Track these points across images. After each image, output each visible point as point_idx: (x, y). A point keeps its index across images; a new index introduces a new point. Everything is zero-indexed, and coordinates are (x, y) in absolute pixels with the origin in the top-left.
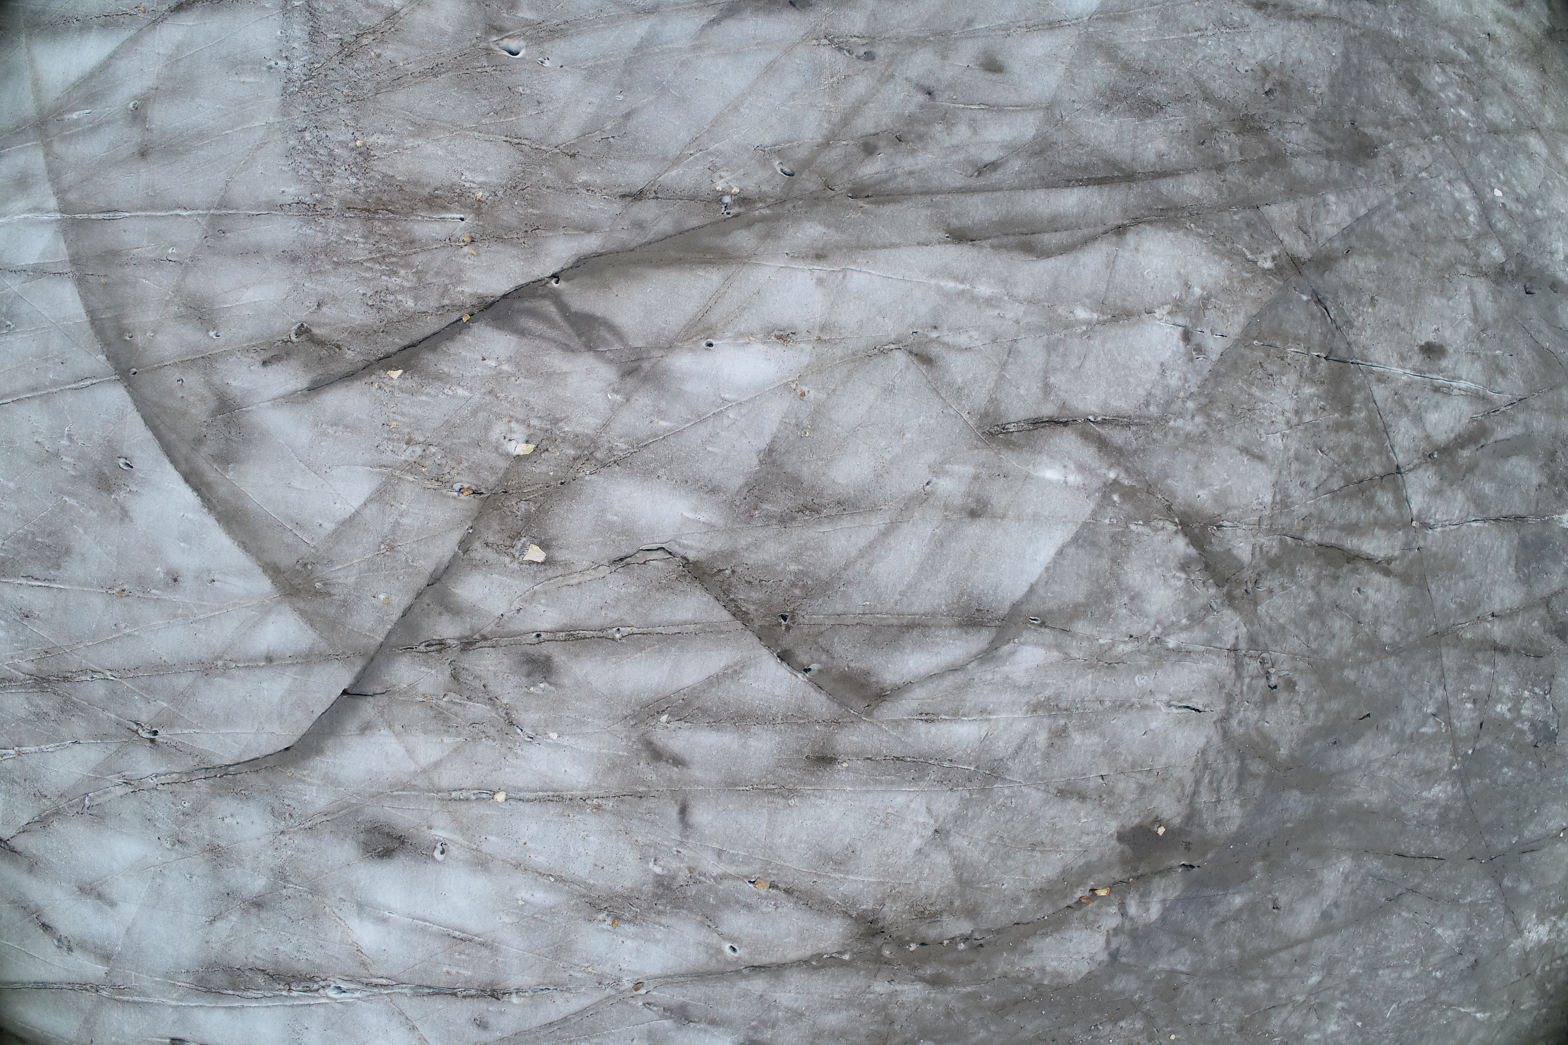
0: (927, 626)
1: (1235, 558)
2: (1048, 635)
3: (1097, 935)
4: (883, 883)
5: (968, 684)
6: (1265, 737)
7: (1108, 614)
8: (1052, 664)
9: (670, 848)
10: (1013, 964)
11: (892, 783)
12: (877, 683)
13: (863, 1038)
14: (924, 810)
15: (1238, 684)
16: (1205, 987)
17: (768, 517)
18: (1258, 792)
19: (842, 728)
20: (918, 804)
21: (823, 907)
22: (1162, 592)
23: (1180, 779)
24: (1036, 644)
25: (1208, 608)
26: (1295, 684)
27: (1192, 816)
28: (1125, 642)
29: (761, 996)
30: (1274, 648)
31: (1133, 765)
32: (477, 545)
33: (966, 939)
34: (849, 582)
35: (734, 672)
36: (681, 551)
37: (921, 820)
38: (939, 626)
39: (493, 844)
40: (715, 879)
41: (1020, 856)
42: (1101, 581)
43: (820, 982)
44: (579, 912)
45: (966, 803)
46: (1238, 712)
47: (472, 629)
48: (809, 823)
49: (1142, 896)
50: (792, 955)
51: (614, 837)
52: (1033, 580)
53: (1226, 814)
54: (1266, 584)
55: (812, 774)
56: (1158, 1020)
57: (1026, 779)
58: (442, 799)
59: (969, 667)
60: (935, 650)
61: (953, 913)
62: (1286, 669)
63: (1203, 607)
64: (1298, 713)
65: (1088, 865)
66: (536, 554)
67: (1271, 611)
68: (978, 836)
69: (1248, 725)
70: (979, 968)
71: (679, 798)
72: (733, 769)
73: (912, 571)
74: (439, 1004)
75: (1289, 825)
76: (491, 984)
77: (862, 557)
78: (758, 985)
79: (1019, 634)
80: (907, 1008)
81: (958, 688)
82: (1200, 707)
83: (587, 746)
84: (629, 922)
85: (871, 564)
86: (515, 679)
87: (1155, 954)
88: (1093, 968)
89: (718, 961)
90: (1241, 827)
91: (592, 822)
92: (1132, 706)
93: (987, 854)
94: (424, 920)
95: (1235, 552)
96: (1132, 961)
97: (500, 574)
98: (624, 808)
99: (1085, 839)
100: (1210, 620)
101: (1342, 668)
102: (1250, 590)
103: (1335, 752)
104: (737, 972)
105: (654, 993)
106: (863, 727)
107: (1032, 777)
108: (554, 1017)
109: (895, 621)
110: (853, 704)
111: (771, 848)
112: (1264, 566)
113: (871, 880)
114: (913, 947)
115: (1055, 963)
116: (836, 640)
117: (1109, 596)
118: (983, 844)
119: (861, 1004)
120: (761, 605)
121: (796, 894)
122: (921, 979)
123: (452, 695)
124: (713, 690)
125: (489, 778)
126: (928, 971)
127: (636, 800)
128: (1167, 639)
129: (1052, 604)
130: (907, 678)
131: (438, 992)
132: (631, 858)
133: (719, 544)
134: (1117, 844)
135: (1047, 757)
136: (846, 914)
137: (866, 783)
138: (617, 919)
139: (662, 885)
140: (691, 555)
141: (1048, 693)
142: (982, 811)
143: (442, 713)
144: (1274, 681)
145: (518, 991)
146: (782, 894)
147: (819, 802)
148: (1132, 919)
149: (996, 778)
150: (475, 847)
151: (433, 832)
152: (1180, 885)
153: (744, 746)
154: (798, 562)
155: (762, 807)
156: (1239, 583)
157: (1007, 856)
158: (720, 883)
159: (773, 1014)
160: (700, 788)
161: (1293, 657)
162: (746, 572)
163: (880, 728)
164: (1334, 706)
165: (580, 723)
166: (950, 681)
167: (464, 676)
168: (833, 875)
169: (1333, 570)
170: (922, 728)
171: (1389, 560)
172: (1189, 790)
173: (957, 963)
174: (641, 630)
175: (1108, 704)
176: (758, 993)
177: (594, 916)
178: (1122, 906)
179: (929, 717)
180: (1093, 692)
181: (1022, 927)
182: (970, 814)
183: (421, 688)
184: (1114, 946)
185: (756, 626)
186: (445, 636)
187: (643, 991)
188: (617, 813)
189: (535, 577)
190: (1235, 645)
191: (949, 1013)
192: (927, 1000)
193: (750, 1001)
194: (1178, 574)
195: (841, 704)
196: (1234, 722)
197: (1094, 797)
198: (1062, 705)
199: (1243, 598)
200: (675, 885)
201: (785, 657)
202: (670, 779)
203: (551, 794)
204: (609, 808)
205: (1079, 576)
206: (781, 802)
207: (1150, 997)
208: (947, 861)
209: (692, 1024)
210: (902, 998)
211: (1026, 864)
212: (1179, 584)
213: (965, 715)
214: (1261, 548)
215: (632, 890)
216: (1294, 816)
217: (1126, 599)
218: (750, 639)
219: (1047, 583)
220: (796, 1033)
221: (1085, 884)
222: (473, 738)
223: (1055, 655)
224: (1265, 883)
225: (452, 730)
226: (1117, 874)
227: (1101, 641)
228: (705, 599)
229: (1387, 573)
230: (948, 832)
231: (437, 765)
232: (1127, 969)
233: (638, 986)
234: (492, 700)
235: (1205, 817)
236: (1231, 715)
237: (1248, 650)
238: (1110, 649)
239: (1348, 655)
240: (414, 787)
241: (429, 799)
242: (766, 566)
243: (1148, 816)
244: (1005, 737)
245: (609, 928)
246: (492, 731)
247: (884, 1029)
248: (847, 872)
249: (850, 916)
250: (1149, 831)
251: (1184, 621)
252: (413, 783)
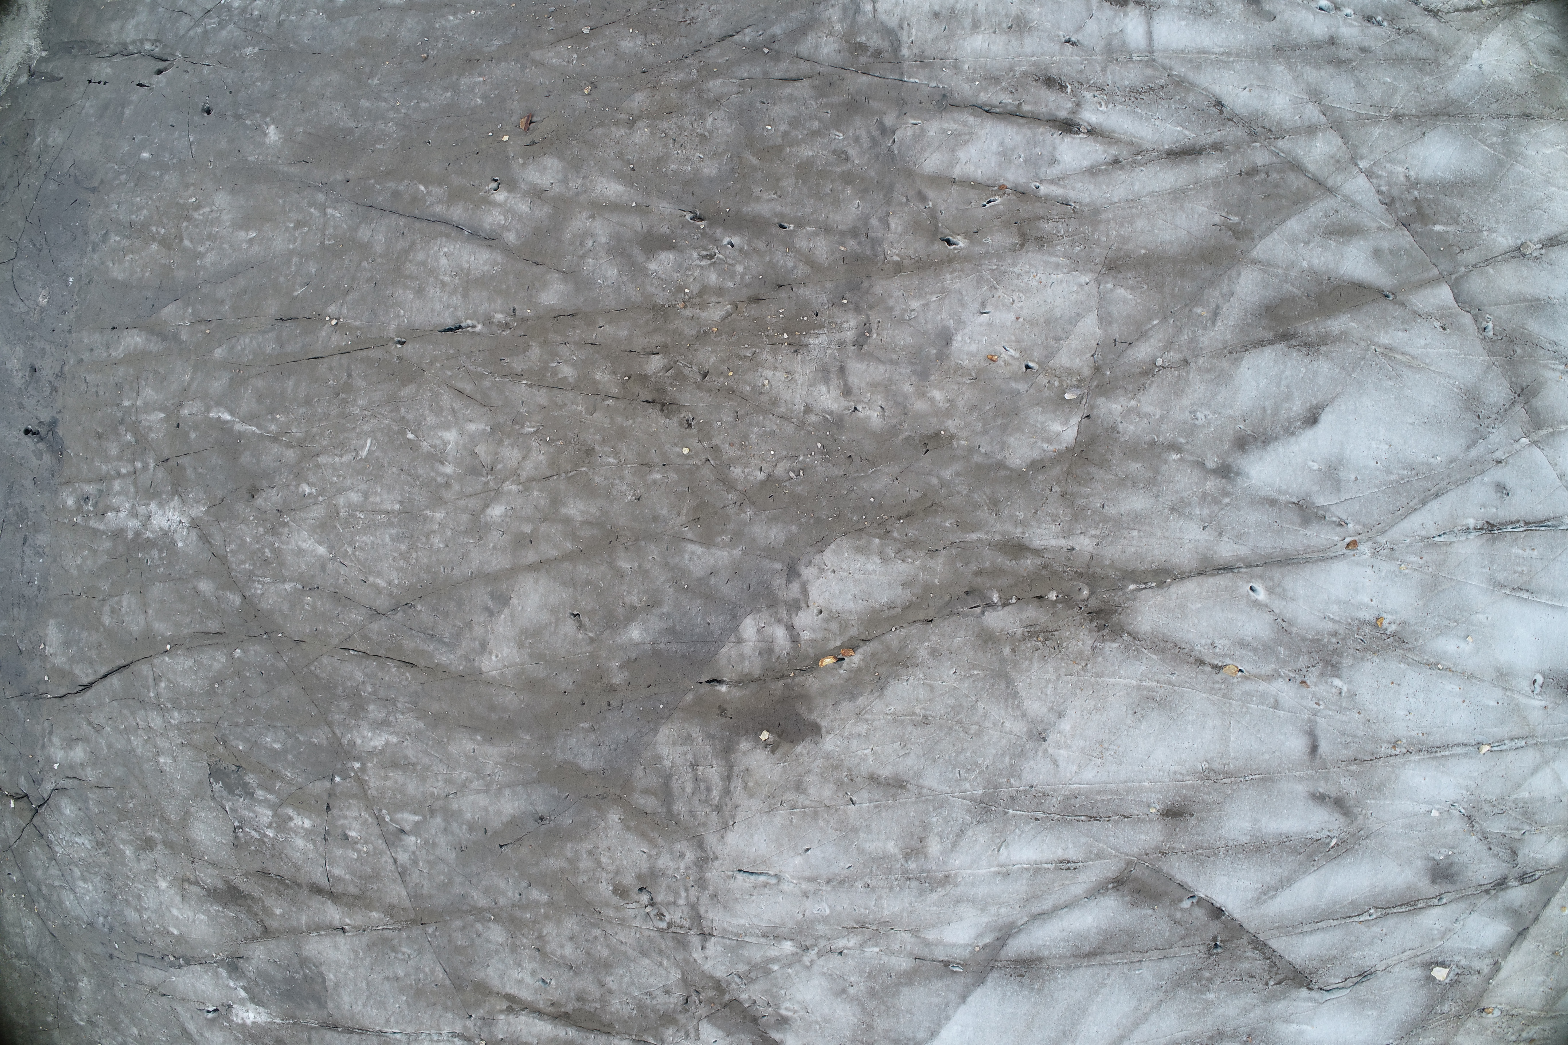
0: (1075, 956)
1: (720, 1027)
2: (940, 954)
3: (821, 602)
4: (1097, 675)
5: (1026, 902)
6: (643, 835)
7: (870, 976)
8: (933, 926)
9: (1326, 708)
10: (924, 568)
11: (1099, 792)
12: (1123, 896)
13: (1097, 476)
14: (1060, 763)
15: (693, 899)
16: (655, 519)
17: (1234, 1036)
18: (639, 772)
19: (1157, 847)
20: (1068, 770)
21: (1162, 645)
22: (808, 997)
23: (751, 796)
24: (953, 945)
25: (747, 978)
26: (615, 891)
27: (727, 751)
28: (847, 949)
29: (1220, 534)
30: (652, 934)
31: (816, 815)
32: (1486, 970)
33: (991, 605)
34: (1157, 990)
35: (1268, 892)
36: (1314, 994)
37: (1062, 752)
38: (1061, 957)
39: (1491, 697)
40: (1280, 676)
41: (939, 709)
42: (883, 1008)
43: (1156, 552)
44: (1414, 632)
45: (1013, 772)
46: (688, 868)
47: (1497, 897)
48: (1186, 745)
49: (770, 651)
50: (1190, 586)
51: (1381, 716)
52: (963, 1009)
53: (680, 749)
54: (675, 1000)
55: (1185, 797)
56: (712, 477)
57: (947, 801)
58: (1533, 737)
59: (1026, 919)
60: (1064, 934)
61: (1010, 637)
62: (631, 910)
63: (752, 981)
64: (603, 860)
65: (853, 697)
66: (1440, 973)
67: (663, 972)
68: (995, 734)
69: (671, 852)
70: (967, 564)
71: (1318, 761)
72: (1266, 797)
73: (1094, 1008)
74: (1541, 511)
75: (586, 725)
76: (1494, 540)
77: (1144, 1014)
78: (1226, 550)
79: (973, 954)
80: (1048, 514)
81: (1037, 897)
82: (739, 876)
83: (1406, 805)
84: (1364, 623)
85: (1136, 1009)
86: (1464, 859)
87: (736, 571)
88: (817, 557)
89: (1271, 579)
90: (655, 731)
91: (1402, 729)
92: (829, 881)
93: (981, 711)
94: (1552, 606)
95: (721, 1033)
96: (766, 563)
97: (1470, 949)
98: (1370, 747)
99: (862, 728)
100: (742, 968)
101: (551, 904)
102: (694, 994)
103: (541, 809)
104: (1249, 566)
105: (1336, 538)
106: (1135, 850)
107: (941, 804)
108: (1434, 505)
109: (1109, 957)
110: (1147, 872)
111: (1224, 713)
112: (681, 1018)
113: (1112, 680)
114: (1053, 596)
115: (870, 567)
116: (1167, 934)
117: (872, 993)
118: (987, 724)
119: (1105, 520)
120: (1240, 958)
121: (1191, 660)
122: (1037, 552)
123: (1517, 835)
124: (1286, 874)
125: (1493, 763)
126: (1028, 563)
127: (1359, 756)
128: (794, 949)
129: (937, 984)
130: (1092, 904)
131: (1541, 523)
132: (1365, 696)
133: (1279, 1007)
134: (818, 720)
135: (926, 826)
136: (1135, 637)
137: (1128, 791)
138: (1377, 623)
139: (1333, 666)
140: (1304, 992)
141: (934, 897)
142: (993, 763)
143: (1528, 819)
144: (645, 898)
145: (1467, 531)
146: (1208, 659)
147: (1176, 768)
148: (779, 621)
149: (982, 802)
150: (1508, 693)
151: (1543, 703)
152: (723, 662)
153: (1256, 821)
154: (1206, 1001)
155: (1236, 759)
156: (710, 1001)
157: (956, 709)
158: (1275, 670)
159: (1206, 512)
160: (1297, 774)
161: (623, 922)
162: (1254, 985)
163: (1117, 850)
164: (553, 863)
165: (1410, 827)
166: (1047, 904)
167: (1505, 855)
168: (1154, 684)
169: (587, 1008)
170: (1072, 853)
171: (509, 1010)
172: (737, 784)
173: (995, 572)
174: (1351, 920)
175: (859, 884)
176: (1225, 539)
177: (1399, 628)
178: (795, 639)
179: (1066, 865)
180: (880, 897)
181: (921, 616)
182: (1007, 760)
183: (1543, 838)
184: (795, 586)
185: (1245, 938)
186: (1520, 888)
187: (1348, 540)
188: (1377, 740)
189: (1441, 952)
190: (705, 940)
191: (995, 504)
192: (1025, 523)
193: (1233, 528)
194: (790, 1014)
195: (1159, 871)
196: (690, 856)
197: (859, 779)
198: (914, 884)
199: (703, 988)
200: (1320, 666)
201: (1217, 912)
202: (1326, 780)
203: (1438, 755)
204: (1385, 745)
205: (910, 1012)
206: (1216, 765)
207: (732, 510)
208: (1027, 703)
209: (1295, 500)
210: (1055, 528)
211: (931, 700)
212: (788, 1004)
213: (1026, 869)
214: (687, 1035)
215: (1363, 659)
216: (581, 736)
217: (852, 991)
218: (1251, 926)
219: (947, 1005)
220: (1178, 487)
221: (850, 671)
222: (1503, 799)
223: (931, 935)
224: (603, 653)
225: (1520, 805)
226: (812, 682)
227: (877, 950)
228: (1293, 956)
229: (510, 998)
230: (1030, 737)
231: (1535, 771)
232: (770, 553)
233: (1352, 545)
234: (1485, 837)
235: (708, 748)
236: (695, 865)
237: (686, 934)
238: (865, 942)
239: (547, 917)
240: (1556, 745)
241: (1545, 736)
242: (1236, 993)
243: (785, 754)
244: (977, 848)
245: (1384, 615)
246: (1486, 808)
247: (1073, 488)
248: (1139, 688)
249: (1130, 634)
250: (780, 735)
251: (775, 967)
252: (1556, 750)
